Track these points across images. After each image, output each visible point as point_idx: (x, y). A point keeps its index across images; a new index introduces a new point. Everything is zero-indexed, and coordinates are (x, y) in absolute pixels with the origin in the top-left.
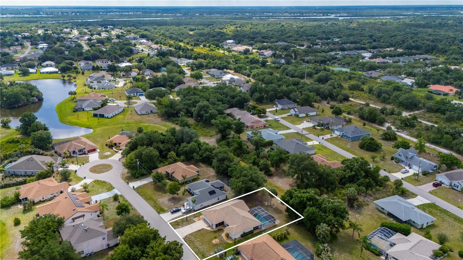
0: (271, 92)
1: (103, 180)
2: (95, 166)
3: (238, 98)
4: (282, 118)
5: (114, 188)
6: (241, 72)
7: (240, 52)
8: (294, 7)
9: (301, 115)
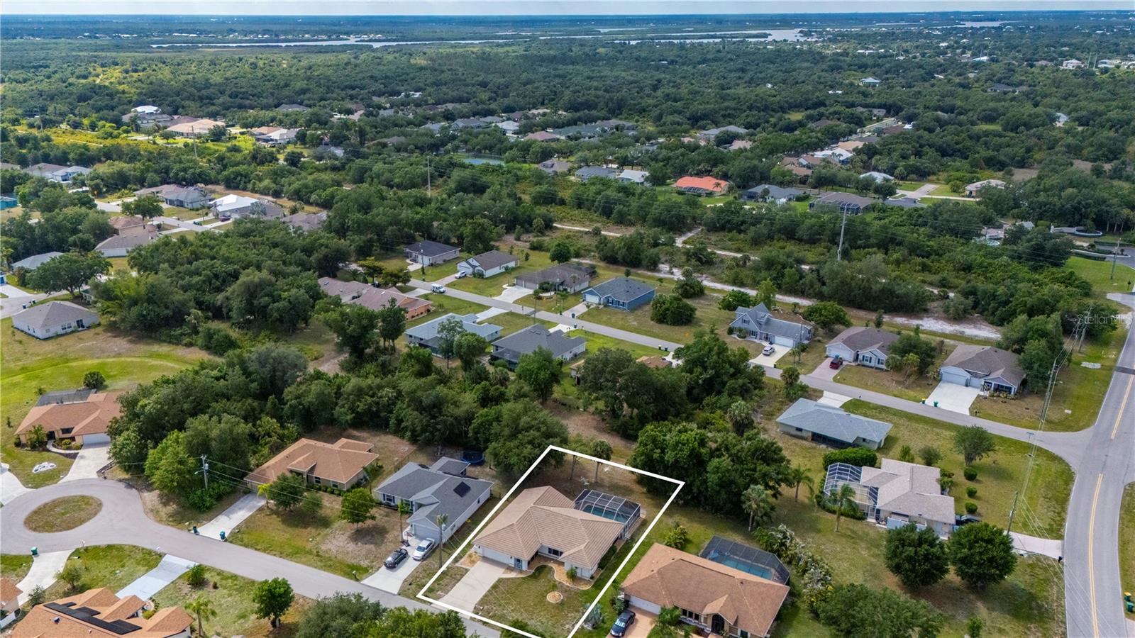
0: (390, 228)
1: (103, 542)
2: (35, 512)
3: (324, 251)
4: (448, 285)
5: (161, 556)
6: (250, 186)
7: (199, 136)
8: (239, 17)
9: (488, 273)
